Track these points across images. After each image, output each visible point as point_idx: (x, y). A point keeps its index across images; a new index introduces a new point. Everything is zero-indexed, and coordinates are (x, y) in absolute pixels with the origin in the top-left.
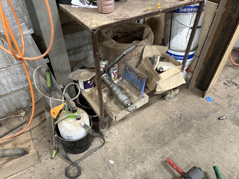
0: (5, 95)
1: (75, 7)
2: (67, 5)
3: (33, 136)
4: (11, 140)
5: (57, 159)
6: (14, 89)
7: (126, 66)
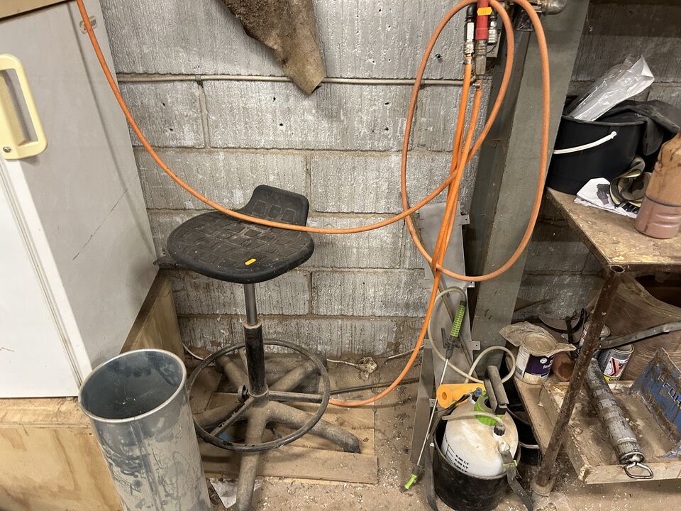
0: (359, 318)
1: (584, 203)
2: (565, 194)
3: (378, 423)
4: (338, 409)
5: (411, 495)
6: (378, 313)
7: (658, 359)
